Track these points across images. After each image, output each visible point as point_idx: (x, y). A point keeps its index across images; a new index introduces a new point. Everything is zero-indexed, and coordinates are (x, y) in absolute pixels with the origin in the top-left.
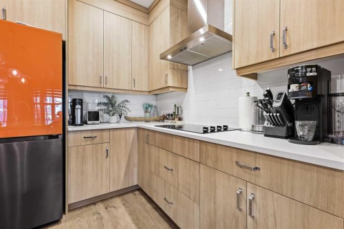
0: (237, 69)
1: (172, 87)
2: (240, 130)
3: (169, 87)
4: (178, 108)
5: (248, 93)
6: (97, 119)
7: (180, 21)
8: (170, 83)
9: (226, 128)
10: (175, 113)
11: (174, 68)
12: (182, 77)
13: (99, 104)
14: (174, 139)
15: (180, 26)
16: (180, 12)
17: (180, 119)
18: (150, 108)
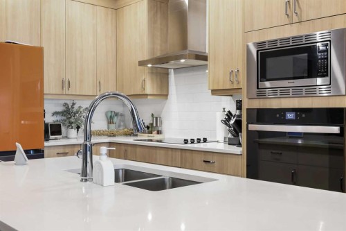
0: (212, 90)
1: (151, 95)
2: (217, 142)
3: (147, 95)
4: (156, 118)
5: (224, 109)
6: (59, 133)
7: (159, 15)
8: (149, 90)
9: (205, 140)
10: (152, 124)
11: (152, 73)
12: (161, 81)
13: (55, 113)
14: (158, 151)
15: (159, 22)
16: (159, 5)
17: (159, 132)
18: (115, 118)
